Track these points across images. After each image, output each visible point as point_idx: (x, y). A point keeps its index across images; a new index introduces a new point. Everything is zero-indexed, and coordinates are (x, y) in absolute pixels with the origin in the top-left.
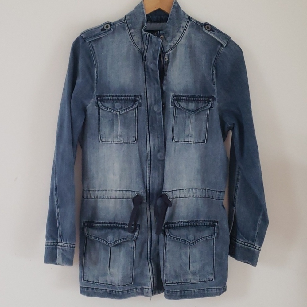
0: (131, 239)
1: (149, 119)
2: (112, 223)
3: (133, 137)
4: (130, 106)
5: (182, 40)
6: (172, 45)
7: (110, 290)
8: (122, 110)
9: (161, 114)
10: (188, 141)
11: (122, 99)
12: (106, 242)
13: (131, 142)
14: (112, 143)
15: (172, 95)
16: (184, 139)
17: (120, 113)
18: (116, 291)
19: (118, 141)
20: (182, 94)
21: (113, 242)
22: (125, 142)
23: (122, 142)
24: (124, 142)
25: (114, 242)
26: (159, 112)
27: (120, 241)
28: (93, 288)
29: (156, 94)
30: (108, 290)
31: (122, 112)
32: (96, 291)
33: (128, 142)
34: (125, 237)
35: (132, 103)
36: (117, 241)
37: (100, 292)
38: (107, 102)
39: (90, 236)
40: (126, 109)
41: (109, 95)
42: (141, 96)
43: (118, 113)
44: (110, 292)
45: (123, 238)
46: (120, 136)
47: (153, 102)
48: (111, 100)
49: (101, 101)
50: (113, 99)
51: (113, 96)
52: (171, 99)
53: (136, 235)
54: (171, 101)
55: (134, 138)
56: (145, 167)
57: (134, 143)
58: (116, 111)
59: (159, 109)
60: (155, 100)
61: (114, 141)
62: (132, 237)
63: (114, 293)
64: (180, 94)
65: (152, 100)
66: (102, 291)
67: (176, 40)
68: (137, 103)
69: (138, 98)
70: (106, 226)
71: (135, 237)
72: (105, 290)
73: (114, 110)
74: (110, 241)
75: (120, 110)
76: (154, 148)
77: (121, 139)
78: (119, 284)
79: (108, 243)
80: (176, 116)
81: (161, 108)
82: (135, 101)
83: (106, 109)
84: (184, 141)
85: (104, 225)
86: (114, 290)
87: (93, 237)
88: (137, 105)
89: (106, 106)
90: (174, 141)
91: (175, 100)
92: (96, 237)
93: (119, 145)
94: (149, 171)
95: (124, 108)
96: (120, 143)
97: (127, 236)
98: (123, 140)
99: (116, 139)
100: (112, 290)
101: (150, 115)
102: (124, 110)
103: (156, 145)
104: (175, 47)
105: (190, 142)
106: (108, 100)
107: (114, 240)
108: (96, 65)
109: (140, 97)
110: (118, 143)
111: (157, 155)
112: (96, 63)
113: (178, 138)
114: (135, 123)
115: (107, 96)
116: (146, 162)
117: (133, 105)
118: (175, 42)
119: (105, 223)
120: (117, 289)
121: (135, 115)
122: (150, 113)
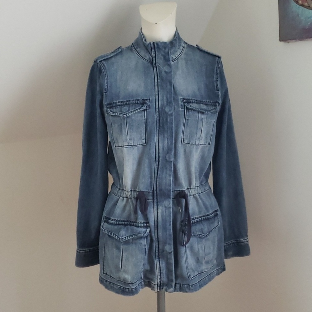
0: (143, 235)
1: (160, 120)
2: (126, 222)
3: (143, 139)
4: (139, 108)
5: (182, 55)
6: (174, 57)
7: (123, 287)
8: (129, 113)
9: (172, 116)
10: (198, 144)
11: (130, 103)
12: (118, 237)
13: (141, 144)
14: (123, 147)
15: (181, 99)
16: (196, 142)
17: (127, 115)
18: (129, 289)
19: (128, 144)
20: (190, 98)
21: (124, 237)
22: (136, 145)
23: (132, 145)
24: (134, 145)
25: (126, 237)
26: (170, 113)
27: (131, 236)
28: (111, 282)
29: (168, 96)
30: (122, 287)
31: (129, 114)
32: (113, 286)
33: (138, 145)
34: (137, 233)
35: (141, 106)
36: (128, 237)
37: (116, 287)
38: (116, 108)
39: (104, 230)
40: (133, 111)
41: (117, 101)
42: (150, 99)
43: (125, 116)
44: (123, 289)
45: (134, 234)
46: (129, 140)
47: (165, 103)
48: (119, 105)
49: (110, 108)
50: (121, 104)
51: (122, 102)
52: (180, 102)
53: (148, 231)
54: (180, 104)
55: (144, 141)
56: (153, 167)
57: (144, 145)
58: (123, 114)
59: (170, 110)
60: (167, 102)
61: (124, 145)
62: (144, 233)
63: (127, 291)
64: (188, 98)
65: (164, 102)
66: (117, 286)
67: (177, 55)
68: (145, 105)
69: (146, 101)
70: (120, 223)
71: (147, 233)
72: (119, 286)
73: (121, 114)
74: (121, 236)
75: (127, 113)
76: (163, 149)
77: (131, 143)
78: (132, 282)
79: (120, 238)
80: (187, 118)
81: (172, 109)
82: (143, 104)
83: (114, 114)
84: (196, 144)
85: (118, 223)
86: (127, 288)
87: (106, 231)
88: (146, 106)
89: (115, 112)
90: (183, 143)
91: (184, 103)
92: (109, 232)
93: (129, 148)
94: (157, 171)
95: (132, 110)
96: (130, 146)
97: (140, 232)
98: (133, 143)
99: (126, 143)
100: (125, 287)
101: (161, 116)
102: (131, 112)
103: (165, 147)
104: (177, 60)
105: (200, 144)
106: (117, 106)
107: (125, 236)
108: (106, 77)
109: (148, 100)
110: (128, 146)
111: (166, 156)
112: (106, 75)
113: (189, 140)
114: (144, 126)
115: (116, 103)
116: (154, 162)
117: (142, 107)
118: (177, 56)
119: (119, 221)
120: (130, 286)
121: (144, 118)
122: (161, 115)
